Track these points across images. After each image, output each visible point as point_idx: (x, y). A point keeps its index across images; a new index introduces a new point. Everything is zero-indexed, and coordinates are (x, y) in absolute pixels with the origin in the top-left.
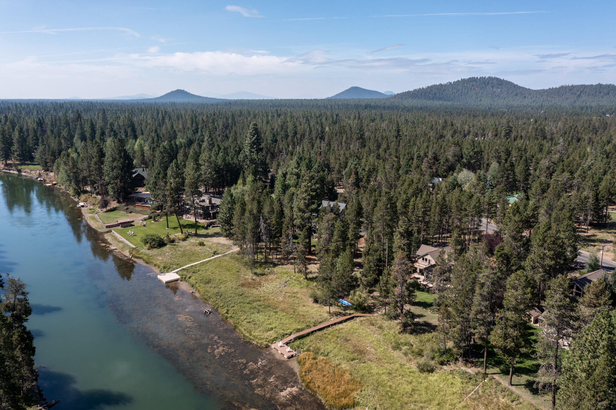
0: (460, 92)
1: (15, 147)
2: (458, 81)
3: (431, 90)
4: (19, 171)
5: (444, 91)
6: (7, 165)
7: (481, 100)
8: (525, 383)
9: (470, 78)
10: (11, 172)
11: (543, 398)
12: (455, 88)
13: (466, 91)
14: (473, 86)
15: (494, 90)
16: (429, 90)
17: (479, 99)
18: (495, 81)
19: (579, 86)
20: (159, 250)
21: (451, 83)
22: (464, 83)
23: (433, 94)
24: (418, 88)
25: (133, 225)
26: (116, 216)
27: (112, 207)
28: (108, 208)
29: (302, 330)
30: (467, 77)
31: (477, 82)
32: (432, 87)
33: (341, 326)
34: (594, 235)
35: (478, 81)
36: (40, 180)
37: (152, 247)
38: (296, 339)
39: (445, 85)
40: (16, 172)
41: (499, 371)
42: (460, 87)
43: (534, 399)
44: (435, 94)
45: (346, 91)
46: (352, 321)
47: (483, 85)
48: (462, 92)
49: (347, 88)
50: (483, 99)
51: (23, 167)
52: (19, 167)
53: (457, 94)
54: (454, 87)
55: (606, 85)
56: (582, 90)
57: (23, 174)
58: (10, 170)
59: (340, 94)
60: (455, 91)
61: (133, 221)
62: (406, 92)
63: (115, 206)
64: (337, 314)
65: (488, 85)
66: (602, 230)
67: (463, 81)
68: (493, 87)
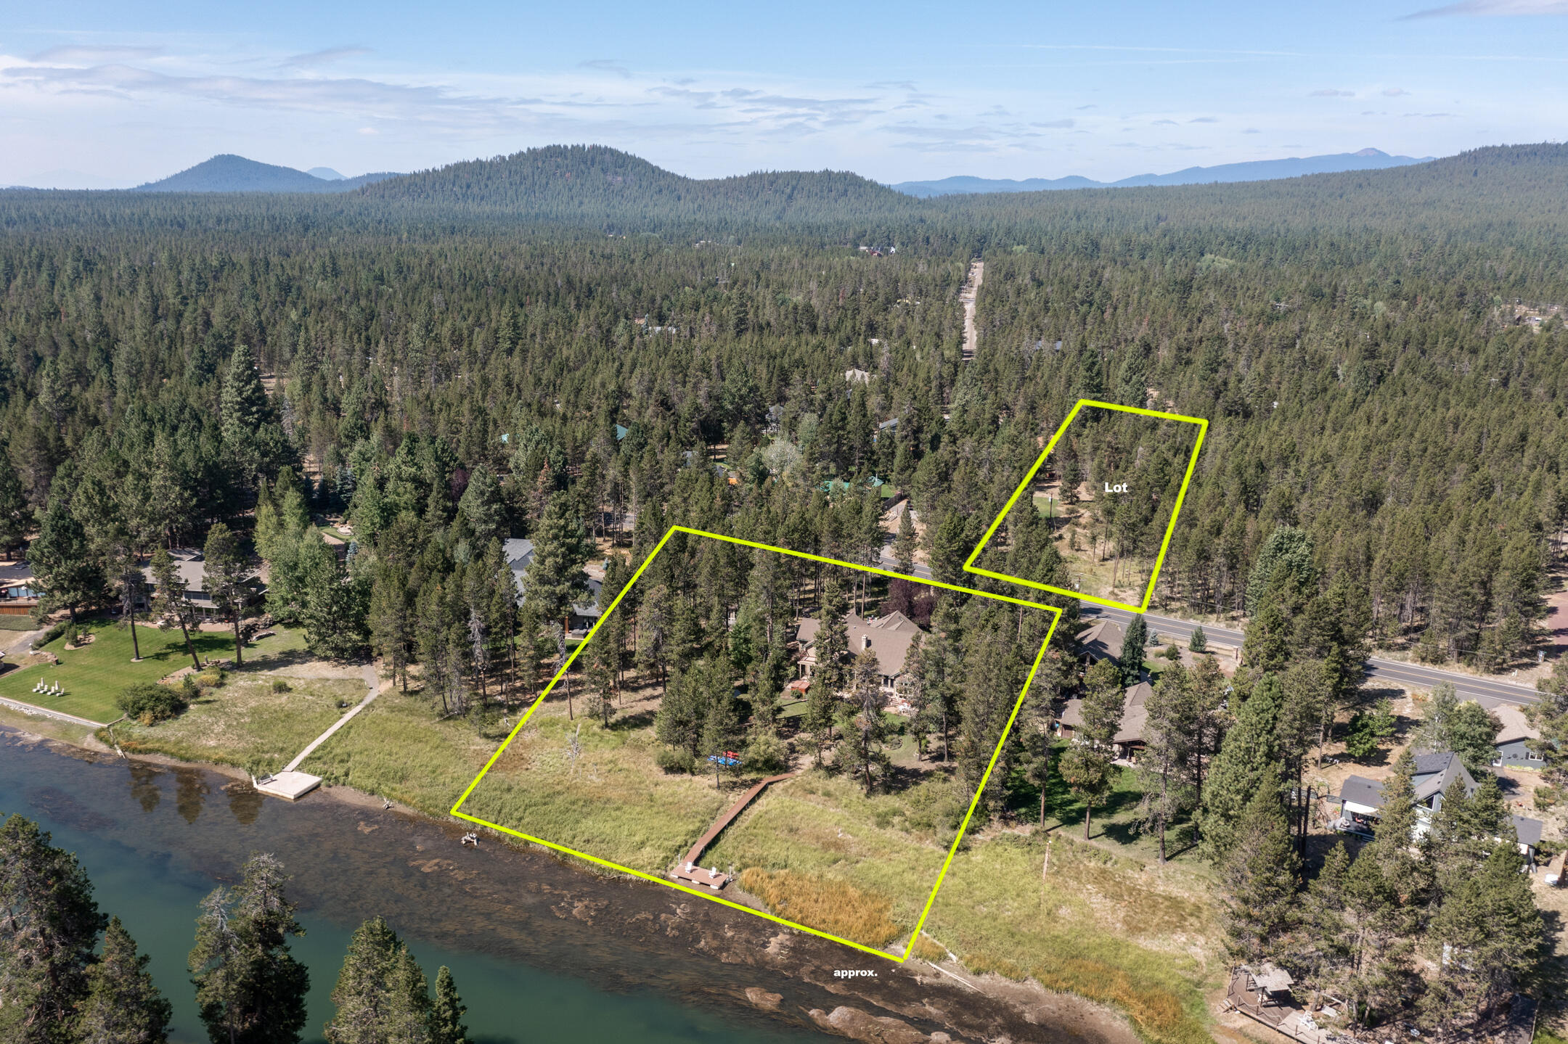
0: (529, 182)
2: (521, 154)
5: (489, 178)
7: (581, 203)
8: (1102, 831)
9: (549, 148)
11: (1139, 847)
12: (516, 172)
13: (544, 181)
14: (558, 166)
15: (609, 178)
16: (451, 175)
17: (576, 201)
18: (607, 156)
19: (787, 173)
20: (179, 721)
21: (503, 159)
22: (536, 160)
23: (464, 186)
25: (15, 666)
29: (700, 831)
30: (540, 144)
31: (566, 158)
32: (457, 166)
33: (758, 808)
35: (569, 155)
37: (157, 719)
39: (491, 164)
41: (1059, 823)
42: (527, 170)
43: (1128, 850)
44: (468, 186)
45: (202, 165)
46: (772, 794)
47: (582, 167)
48: (534, 184)
49: (204, 160)
50: (586, 201)
53: (523, 188)
54: (513, 168)
55: (838, 174)
56: (794, 183)
60: (517, 178)
65: (593, 165)
67: (533, 153)
68: (604, 171)
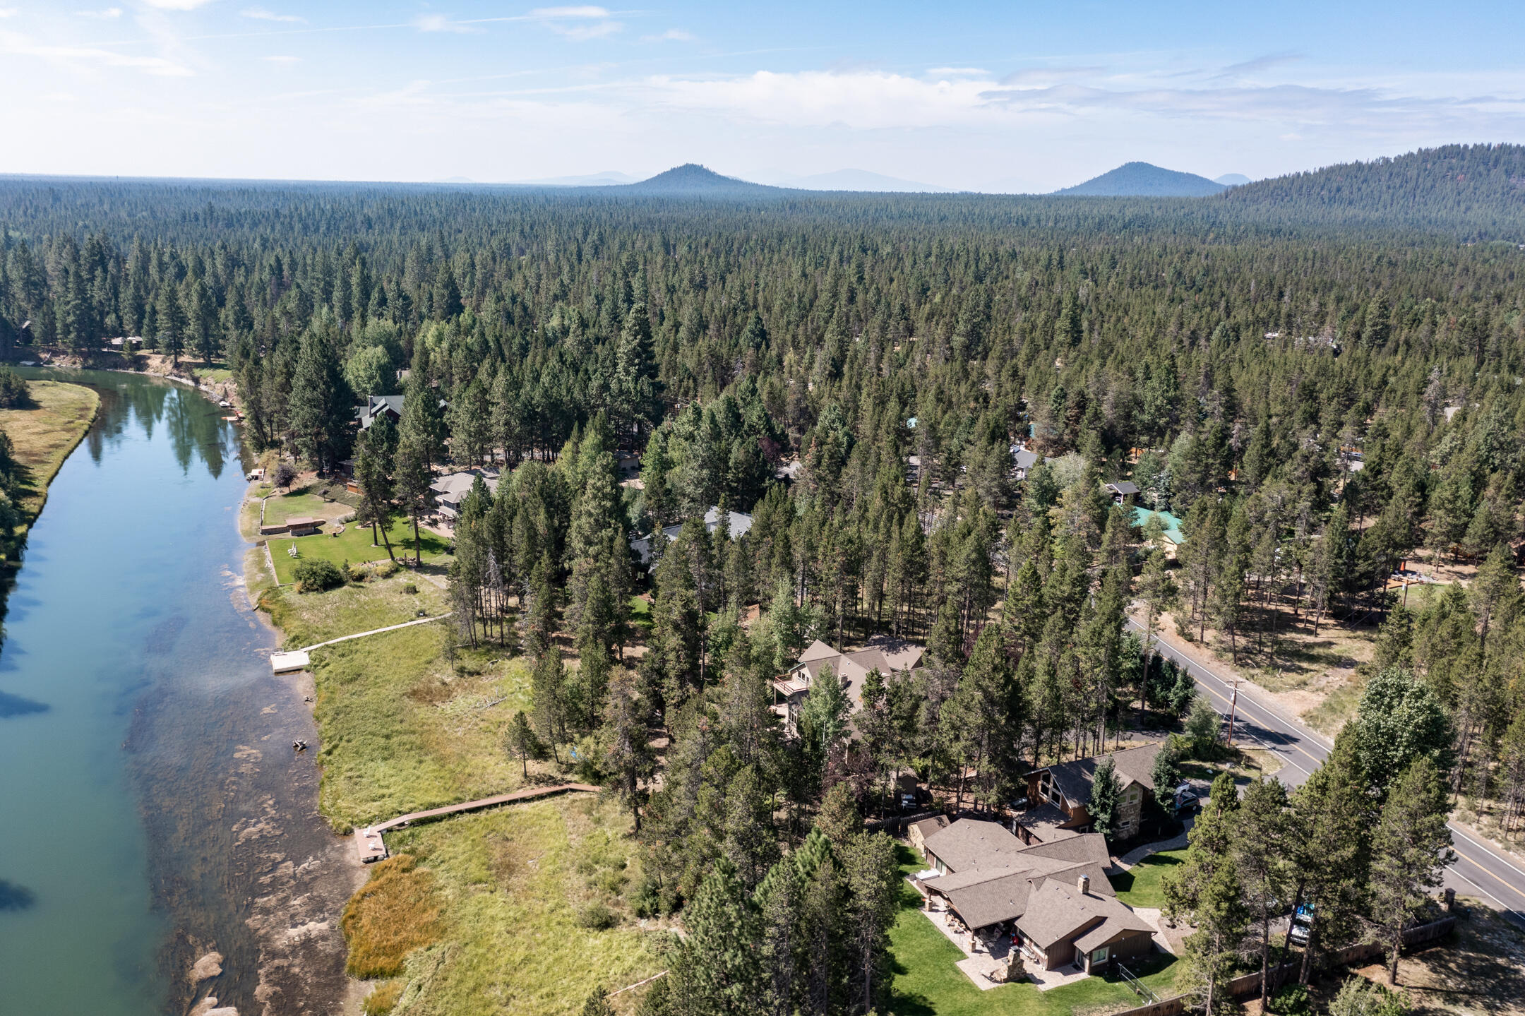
0: (1410, 186)
1: (192, 328)
2: (1411, 155)
3: (1328, 179)
4: (196, 381)
5: (1365, 181)
6: (177, 365)
7: (1468, 209)
9: (1444, 148)
10: (184, 381)
12: (1398, 174)
13: (1429, 185)
14: (1451, 168)
15: (1513, 181)
16: (1323, 179)
17: (1463, 207)
18: (1517, 156)
20: (320, 596)
21: (1387, 161)
22: (1425, 161)
23: (1334, 190)
24: (1293, 172)
25: (321, 532)
26: (298, 508)
27: (302, 486)
28: (293, 487)
29: (438, 806)
30: (1435, 144)
31: (1463, 159)
32: (1332, 170)
33: (525, 807)
34: (1329, 644)
35: (1468, 156)
36: (225, 407)
37: (307, 589)
38: (414, 824)
39: (1371, 167)
40: (191, 383)
42: (1412, 173)
44: (1339, 190)
45: (1113, 172)
46: (558, 799)
47: (1481, 168)
48: (1417, 186)
49: (1116, 167)
50: (1476, 206)
51: (206, 372)
52: (197, 372)
53: (1402, 191)
54: (1396, 171)
57: (203, 387)
58: (181, 377)
59: (1096, 181)
60: (1398, 182)
61: (324, 523)
62: (1256, 184)
63: (308, 484)
64: (540, 780)
65: (1495, 166)
66: (1359, 633)
67: (1425, 155)
68: (1509, 173)
